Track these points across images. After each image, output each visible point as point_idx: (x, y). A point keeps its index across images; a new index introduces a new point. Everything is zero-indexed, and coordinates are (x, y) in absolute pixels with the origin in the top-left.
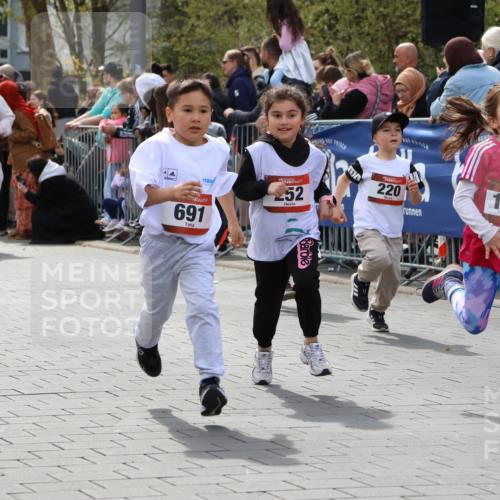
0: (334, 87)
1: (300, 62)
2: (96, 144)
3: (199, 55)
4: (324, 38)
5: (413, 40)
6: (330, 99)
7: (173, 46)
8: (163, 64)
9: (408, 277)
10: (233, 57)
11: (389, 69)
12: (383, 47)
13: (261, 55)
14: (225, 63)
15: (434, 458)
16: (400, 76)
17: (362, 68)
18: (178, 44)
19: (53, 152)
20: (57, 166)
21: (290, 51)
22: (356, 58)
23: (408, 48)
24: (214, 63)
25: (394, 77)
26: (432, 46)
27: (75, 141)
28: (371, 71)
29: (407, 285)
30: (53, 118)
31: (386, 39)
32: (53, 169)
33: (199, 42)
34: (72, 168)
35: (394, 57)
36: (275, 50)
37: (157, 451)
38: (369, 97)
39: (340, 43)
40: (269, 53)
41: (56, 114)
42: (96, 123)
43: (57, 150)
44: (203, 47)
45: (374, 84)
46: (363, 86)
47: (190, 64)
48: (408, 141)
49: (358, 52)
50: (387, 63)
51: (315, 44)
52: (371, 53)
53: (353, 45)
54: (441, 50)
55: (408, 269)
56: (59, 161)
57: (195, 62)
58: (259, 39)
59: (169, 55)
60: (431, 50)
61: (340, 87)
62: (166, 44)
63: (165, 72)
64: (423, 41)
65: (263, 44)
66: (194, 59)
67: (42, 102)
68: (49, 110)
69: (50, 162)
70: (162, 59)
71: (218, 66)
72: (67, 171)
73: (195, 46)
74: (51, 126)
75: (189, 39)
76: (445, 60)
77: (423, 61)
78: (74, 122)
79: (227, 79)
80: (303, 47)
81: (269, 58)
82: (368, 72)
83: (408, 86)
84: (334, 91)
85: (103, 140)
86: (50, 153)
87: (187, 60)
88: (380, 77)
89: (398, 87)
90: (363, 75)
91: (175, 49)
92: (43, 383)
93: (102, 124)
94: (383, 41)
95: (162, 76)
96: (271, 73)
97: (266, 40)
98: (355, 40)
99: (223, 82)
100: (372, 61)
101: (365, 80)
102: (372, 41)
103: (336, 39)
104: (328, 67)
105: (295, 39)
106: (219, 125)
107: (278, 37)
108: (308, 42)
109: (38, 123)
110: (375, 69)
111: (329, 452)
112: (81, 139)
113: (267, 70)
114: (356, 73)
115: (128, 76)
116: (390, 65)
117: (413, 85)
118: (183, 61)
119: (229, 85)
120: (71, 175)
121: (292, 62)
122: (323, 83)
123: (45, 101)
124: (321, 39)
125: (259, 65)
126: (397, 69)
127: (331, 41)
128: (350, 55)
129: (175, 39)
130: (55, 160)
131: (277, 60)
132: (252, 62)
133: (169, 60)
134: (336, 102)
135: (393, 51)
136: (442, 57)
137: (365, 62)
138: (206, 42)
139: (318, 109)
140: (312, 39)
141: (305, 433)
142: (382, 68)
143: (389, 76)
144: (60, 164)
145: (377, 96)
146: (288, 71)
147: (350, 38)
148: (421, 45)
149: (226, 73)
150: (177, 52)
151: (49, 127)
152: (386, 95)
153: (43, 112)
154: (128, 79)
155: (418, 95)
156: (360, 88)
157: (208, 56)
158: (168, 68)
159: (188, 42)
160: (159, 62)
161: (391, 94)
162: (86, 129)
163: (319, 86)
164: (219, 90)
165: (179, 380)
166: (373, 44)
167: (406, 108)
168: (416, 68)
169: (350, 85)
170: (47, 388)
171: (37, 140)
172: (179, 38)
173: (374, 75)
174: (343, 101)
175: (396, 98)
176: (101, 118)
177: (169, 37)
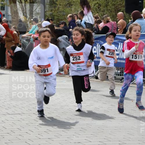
0: (100, 25)
1: (90, 18)
2: (31, 42)
3: (61, 16)
4: (97, 11)
5: (123, 12)
6: (98, 29)
7: (53, 13)
8: (50, 19)
9: (121, 80)
10: (70, 16)
11: (116, 20)
12: (114, 14)
13: (78, 16)
14: (68, 18)
15: (128, 133)
16: (119, 22)
17: (108, 20)
18: (54, 13)
19: (18, 44)
20: (19, 48)
21: (87, 15)
22: (106, 17)
23: (121, 14)
24: (65, 18)
25: (117, 22)
26: (128, 13)
27: (25, 41)
28: (110, 20)
29: (121, 82)
30: (18, 34)
31: (115, 11)
32: (18, 49)
33: (60, 12)
34: (24, 49)
35: (117, 16)
36: (82, 14)
37: (48, 131)
38: (110, 28)
39: (101, 12)
40: (81, 15)
41: (19, 33)
42: (31, 36)
43: (19, 43)
44: (62, 14)
45: (111, 24)
46: (108, 25)
47: (58, 18)
48: (121, 41)
49: (107, 15)
50: (115, 18)
51: (94, 13)
52: (110, 15)
53: (105, 13)
54: (130, 14)
55: (121, 78)
56: (20, 46)
57: (59, 18)
58: (78, 11)
59: (52, 16)
60: (128, 14)
61: (101, 25)
62: (51, 13)
63: (50, 21)
64: (125, 12)
65: (79, 13)
66: (59, 17)
67: (15, 29)
68: (17, 32)
69: (17, 47)
70: (50, 17)
71: (66, 19)
72: (22, 49)
73: (59, 13)
74: (18, 36)
75: (58, 11)
76: (132, 17)
77: (125, 17)
78: (24, 35)
79: (68, 23)
80: (90, 13)
81: (81, 17)
82: (110, 21)
83: (121, 25)
84: (100, 26)
85: (33, 41)
86: (17, 44)
87: (57, 17)
88: (113, 22)
89: (118, 25)
90: (108, 22)
91: (53, 14)
92: (15, 111)
93: (32, 36)
94: (114, 12)
95: (50, 22)
96: (81, 21)
97: (80, 11)
98: (106, 11)
99: (67, 24)
100: (110, 18)
101: (109, 23)
102: (111, 12)
103: (100, 11)
104: (98, 19)
105: (88, 11)
106: (66, 36)
107: (83, 11)
108: (92, 12)
109: (14, 35)
110: (112, 20)
111: (98, 131)
112: (26, 40)
113: (80, 20)
114: (106, 21)
115: (40, 22)
116: (116, 19)
117: (123, 24)
118: (56, 17)
119: (69, 25)
120: (23, 51)
121: (87, 18)
122: (96, 24)
123: (16, 29)
124: (96, 11)
125: (78, 19)
126: (118, 20)
127: (99, 12)
128: (104, 16)
129: (53, 11)
130: (18, 46)
131: (83, 17)
132: (76, 18)
133: (52, 17)
134: (100, 29)
135: (117, 15)
136: (131, 16)
137: (109, 18)
138: (62, 12)
139: (95, 31)
140: (93, 11)
141: (91, 126)
142: (113, 20)
143: (115, 22)
144: (20, 47)
145: (112, 28)
146: (86, 20)
147: (104, 11)
148: (125, 13)
149: (68, 21)
150: (54, 15)
151: (17, 37)
152: (115, 27)
153: (15, 32)
154: (40, 23)
155: (124, 27)
156: (107, 26)
157: (63, 16)
158: (52, 20)
159: (57, 12)
160: (49, 18)
161: (116, 27)
162: (28, 37)
163: (95, 25)
164: (66, 26)
165: (55, 110)
166: (111, 13)
167: (120, 31)
168: (123, 20)
169: (104, 24)
170: (16, 112)
171: (14, 41)
172: (55, 11)
173: (111, 22)
174: (102, 29)
175: (118, 28)
176: (32, 34)
177: (52, 10)
